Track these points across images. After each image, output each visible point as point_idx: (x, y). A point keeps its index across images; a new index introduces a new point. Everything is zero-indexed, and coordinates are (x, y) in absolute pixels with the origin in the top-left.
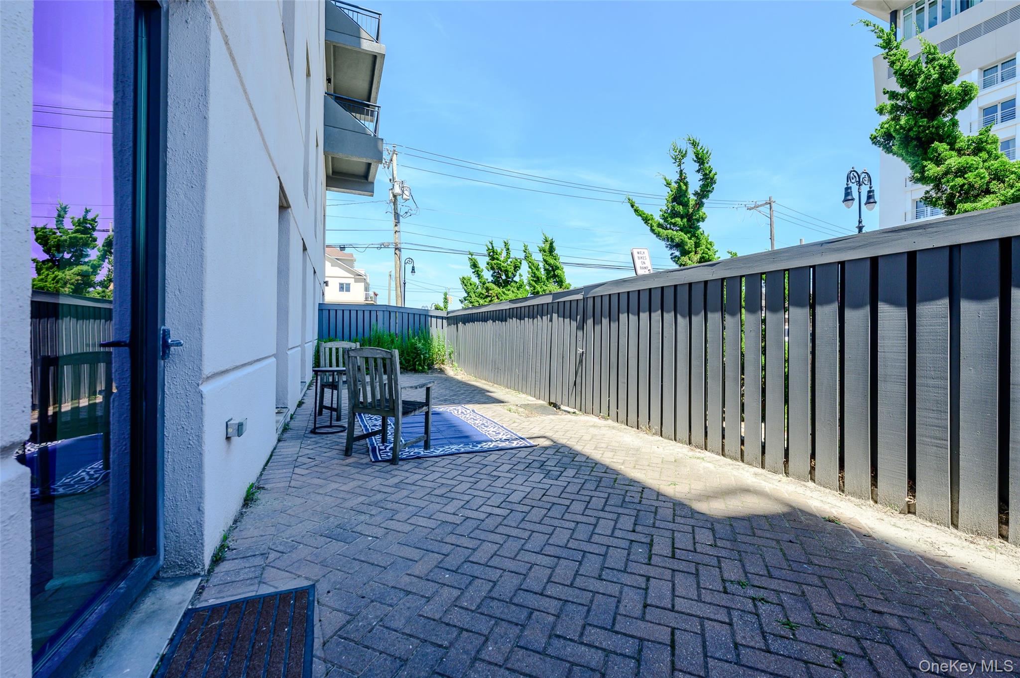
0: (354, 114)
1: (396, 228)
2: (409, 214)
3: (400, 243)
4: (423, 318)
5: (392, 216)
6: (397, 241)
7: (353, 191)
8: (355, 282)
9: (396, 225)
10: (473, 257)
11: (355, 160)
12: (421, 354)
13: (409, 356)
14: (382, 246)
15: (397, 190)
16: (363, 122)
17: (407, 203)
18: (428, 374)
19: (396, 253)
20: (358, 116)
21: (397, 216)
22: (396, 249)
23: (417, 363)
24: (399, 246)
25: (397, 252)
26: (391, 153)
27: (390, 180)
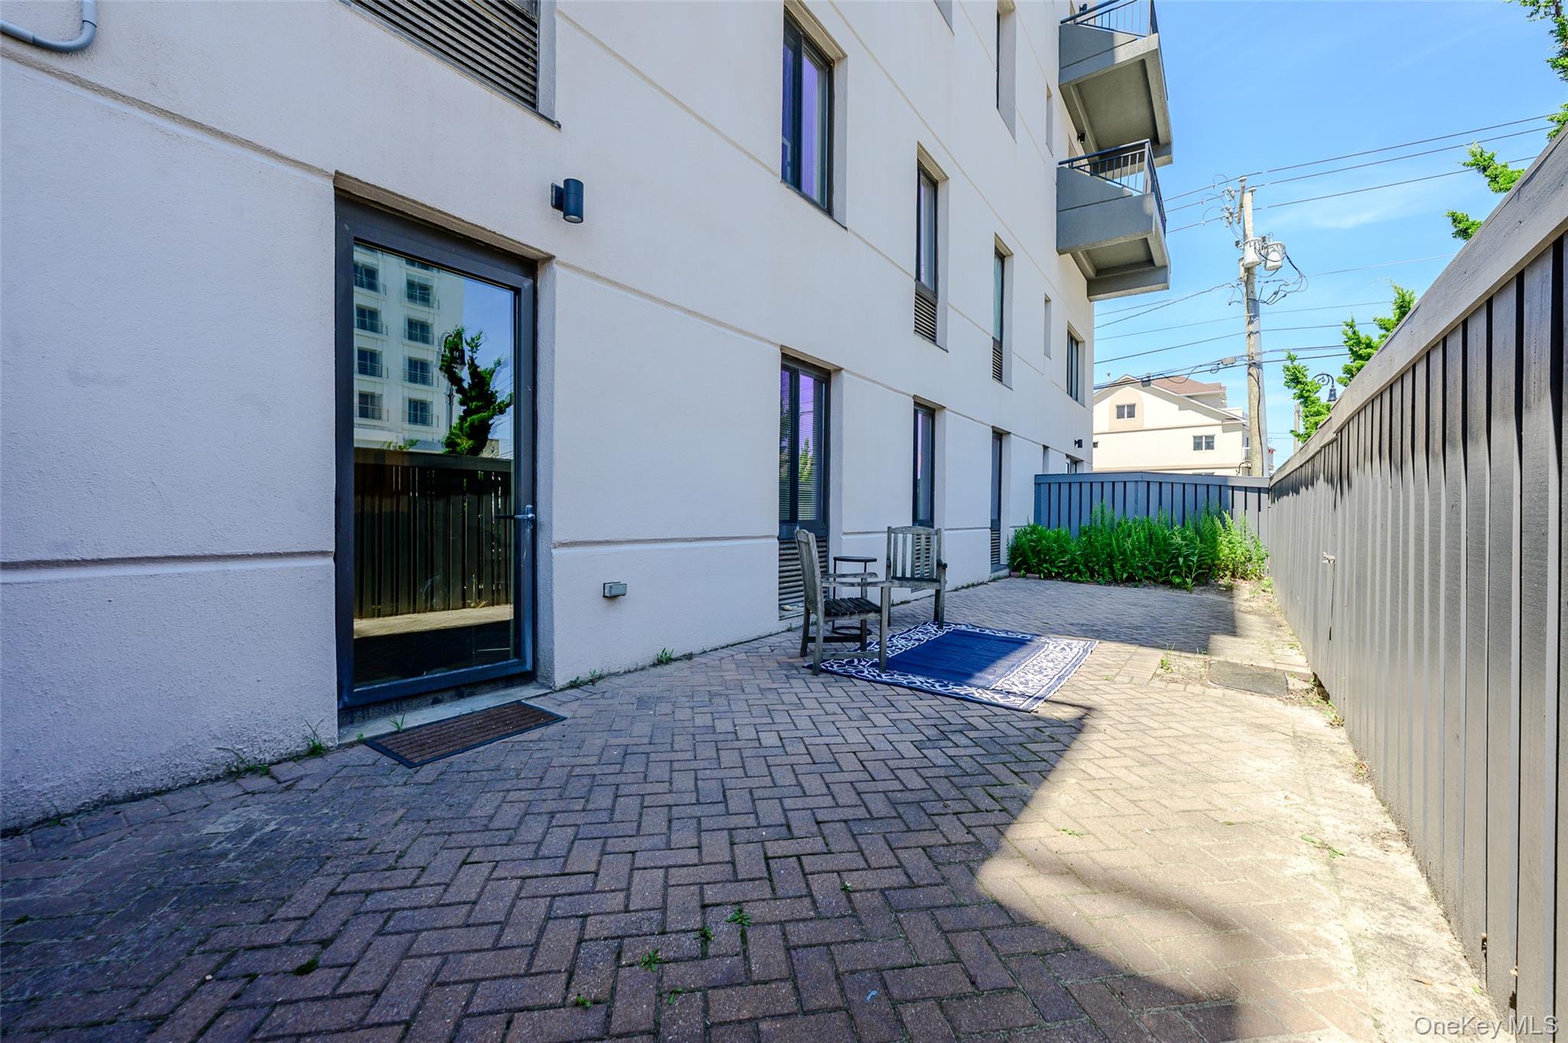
0: (1103, 175)
1: (1251, 328)
2: (1281, 294)
3: (1258, 354)
4: (1214, 492)
5: (1242, 310)
6: (1253, 350)
7: (1132, 291)
8: (1224, 432)
9: (1250, 322)
10: (1296, 363)
11: (1117, 243)
12: (1179, 555)
13: (1160, 559)
14: (1221, 366)
15: (1251, 256)
16: (1118, 180)
17: (1278, 275)
18: (1191, 593)
19: (1250, 374)
20: (1109, 174)
21: (1253, 304)
22: (1250, 366)
23: (1171, 571)
24: (1257, 359)
25: (1253, 371)
26: (1238, 196)
27: (1237, 243)
